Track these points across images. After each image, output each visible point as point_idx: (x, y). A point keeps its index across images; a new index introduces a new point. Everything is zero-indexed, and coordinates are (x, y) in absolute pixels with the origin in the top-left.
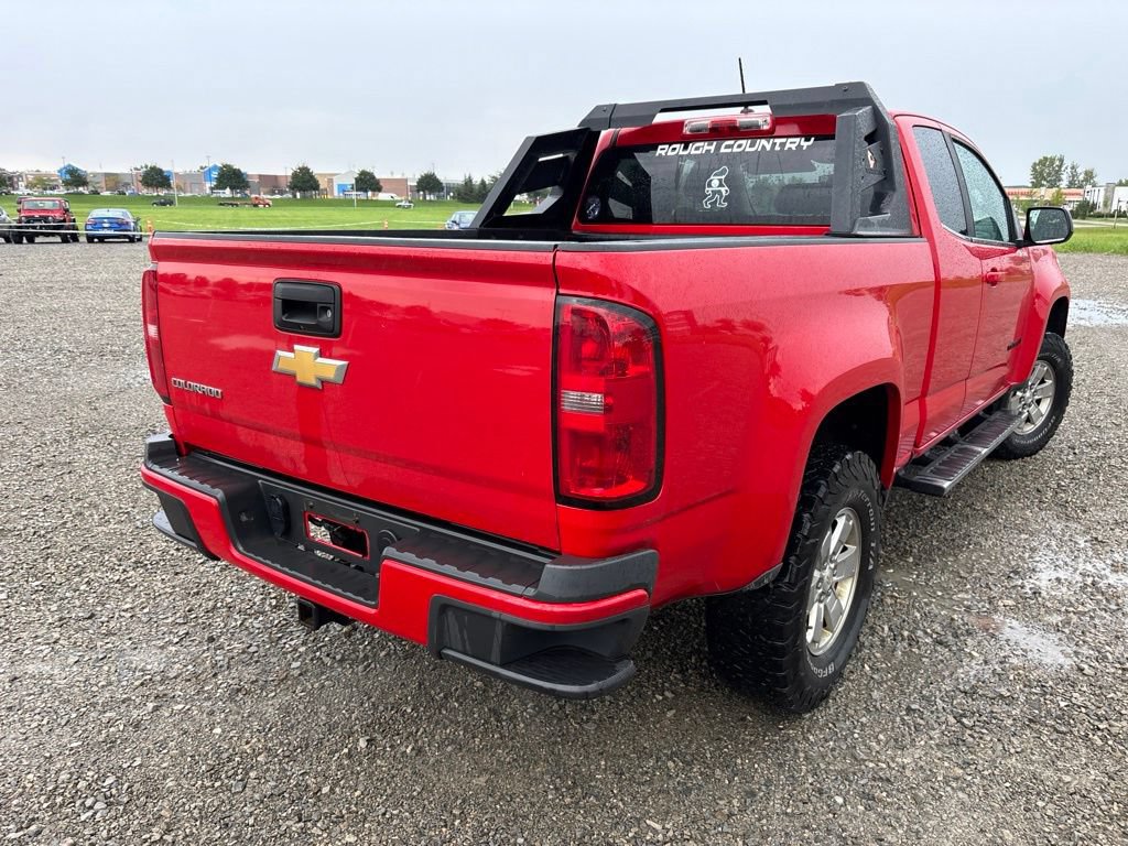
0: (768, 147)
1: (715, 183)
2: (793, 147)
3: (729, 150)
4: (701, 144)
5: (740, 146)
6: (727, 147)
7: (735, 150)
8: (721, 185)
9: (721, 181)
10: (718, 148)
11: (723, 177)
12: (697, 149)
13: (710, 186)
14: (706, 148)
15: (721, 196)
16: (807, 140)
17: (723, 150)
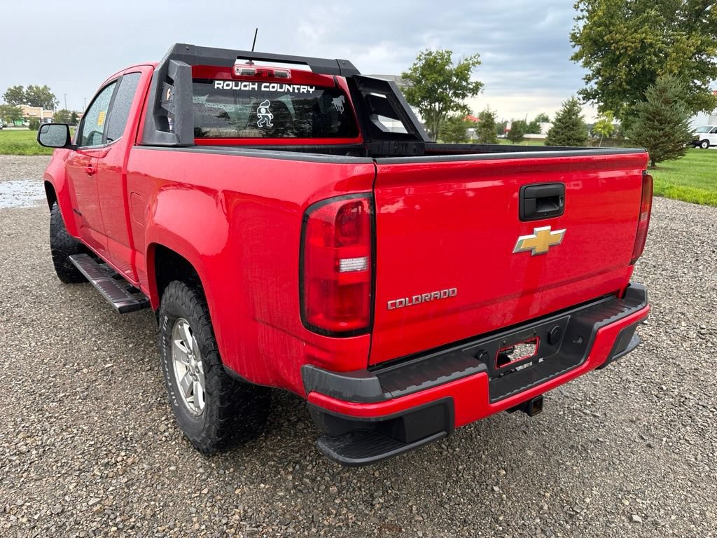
0: (291, 90)
1: (263, 110)
2: (305, 91)
3: (267, 89)
4: (247, 83)
5: (273, 87)
6: (265, 87)
7: (271, 89)
8: (267, 112)
9: (266, 109)
10: (259, 87)
11: (268, 107)
12: (245, 86)
13: (260, 112)
14: (251, 86)
15: (269, 119)
16: (311, 88)
17: (263, 89)
